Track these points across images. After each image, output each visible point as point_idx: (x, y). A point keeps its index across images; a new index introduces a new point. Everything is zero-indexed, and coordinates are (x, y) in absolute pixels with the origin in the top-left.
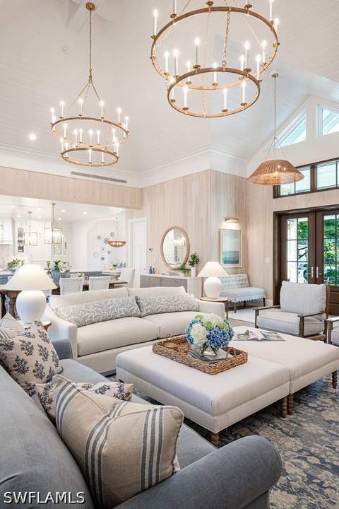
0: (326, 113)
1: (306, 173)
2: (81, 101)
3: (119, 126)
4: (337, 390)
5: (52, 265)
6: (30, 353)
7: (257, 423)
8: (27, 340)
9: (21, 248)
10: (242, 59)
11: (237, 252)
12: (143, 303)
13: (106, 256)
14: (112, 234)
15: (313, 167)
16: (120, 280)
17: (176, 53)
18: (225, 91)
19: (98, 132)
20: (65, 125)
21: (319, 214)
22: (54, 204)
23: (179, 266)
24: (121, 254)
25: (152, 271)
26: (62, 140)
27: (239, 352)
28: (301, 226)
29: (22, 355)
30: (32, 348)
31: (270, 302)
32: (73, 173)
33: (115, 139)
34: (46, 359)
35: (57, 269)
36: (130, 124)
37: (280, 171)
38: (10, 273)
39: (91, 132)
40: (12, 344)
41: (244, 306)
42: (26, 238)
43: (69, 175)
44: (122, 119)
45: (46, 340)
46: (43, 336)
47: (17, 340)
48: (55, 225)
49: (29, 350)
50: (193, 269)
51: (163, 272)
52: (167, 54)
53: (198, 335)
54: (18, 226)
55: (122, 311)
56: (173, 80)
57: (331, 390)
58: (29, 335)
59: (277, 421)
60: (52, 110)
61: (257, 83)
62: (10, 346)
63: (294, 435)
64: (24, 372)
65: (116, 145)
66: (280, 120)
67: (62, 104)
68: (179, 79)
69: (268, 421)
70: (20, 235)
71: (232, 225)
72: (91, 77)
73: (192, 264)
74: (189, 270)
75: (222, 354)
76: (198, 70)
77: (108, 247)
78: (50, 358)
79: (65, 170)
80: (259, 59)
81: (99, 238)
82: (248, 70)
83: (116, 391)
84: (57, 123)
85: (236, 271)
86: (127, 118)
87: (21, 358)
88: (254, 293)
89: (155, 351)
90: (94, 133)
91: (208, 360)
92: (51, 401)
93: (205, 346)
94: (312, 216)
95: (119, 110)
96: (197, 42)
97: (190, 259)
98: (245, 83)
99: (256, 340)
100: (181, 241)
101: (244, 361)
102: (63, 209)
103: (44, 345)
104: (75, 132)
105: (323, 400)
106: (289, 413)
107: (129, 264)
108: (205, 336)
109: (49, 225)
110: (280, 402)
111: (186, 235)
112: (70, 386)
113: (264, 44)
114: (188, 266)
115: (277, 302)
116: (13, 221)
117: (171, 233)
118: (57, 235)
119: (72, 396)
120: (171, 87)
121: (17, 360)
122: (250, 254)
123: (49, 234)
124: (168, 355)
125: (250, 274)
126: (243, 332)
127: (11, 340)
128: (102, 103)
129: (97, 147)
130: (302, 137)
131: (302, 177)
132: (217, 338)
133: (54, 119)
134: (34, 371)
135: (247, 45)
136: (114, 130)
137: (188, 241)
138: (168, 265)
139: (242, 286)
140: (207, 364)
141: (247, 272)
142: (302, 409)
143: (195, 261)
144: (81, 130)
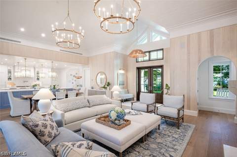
0: (153, 34)
1: (147, 54)
2: (65, 23)
3: (80, 34)
4: (160, 131)
5: (53, 87)
6: (46, 128)
7: (135, 146)
8: (44, 122)
9: (38, 79)
10: (127, 14)
11: (124, 81)
12: (90, 102)
13: (74, 82)
14: (76, 74)
15: (149, 52)
16: (80, 91)
17: (104, 9)
18: (121, 25)
19: (72, 36)
20: (58, 32)
21: (151, 69)
22: (52, 62)
23: (103, 86)
24: (80, 82)
25: (92, 88)
26: (57, 38)
27: (128, 121)
28: (145, 72)
29: (43, 129)
30: (47, 125)
31: (135, 99)
32: (61, 50)
33: (78, 39)
34: (53, 129)
35: (54, 88)
36: (85, 33)
37: (139, 53)
38: (33, 89)
39: (69, 36)
40: (38, 124)
41: (126, 100)
42: (40, 75)
43: (59, 51)
44: (82, 32)
45: (53, 122)
46: (51, 120)
47: (40, 123)
48: (53, 70)
49: (45, 126)
50: (108, 87)
51: (97, 89)
52: (100, 9)
53: (113, 115)
54: (36, 70)
55: (82, 105)
56: (102, 19)
57: (158, 131)
58: (45, 120)
59: (141, 144)
60: (53, 26)
61: (133, 23)
62: (37, 126)
63: (148, 149)
64: (43, 136)
65: (79, 41)
66: (139, 35)
67: (57, 24)
68: (105, 19)
69: (138, 145)
70: (38, 74)
71: (122, 72)
72: (68, 14)
73: (108, 86)
74: (106, 88)
75: (122, 122)
76: (112, 17)
77: (75, 79)
78: (55, 129)
79: (57, 49)
80: (134, 15)
81: (71, 75)
82: (130, 19)
83: (86, 145)
84: (55, 31)
85: (123, 88)
86: (83, 31)
87: (42, 130)
88: (130, 96)
89: (97, 121)
90: (70, 36)
91: (117, 124)
92: (58, 152)
93: (116, 120)
94: (149, 69)
95: (80, 28)
96: (112, 6)
97: (107, 84)
98: (128, 23)
99: (133, 115)
100: (103, 76)
101: (130, 124)
102: (56, 64)
103: (52, 123)
104: (62, 35)
105: (156, 135)
106: (145, 141)
107: (83, 86)
108: (116, 116)
109: (50, 70)
110: (143, 137)
111: (105, 75)
112: (68, 147)
113: (135, 9)
114: (106, 86)
115: (138, 99)
116: (35, 68)
117: (100, 74)
118: (54, 74)
119: (69, 152)
120: (102, 22)
121: (40, 131)
122: (128, 82)
123: (50, 74)
124: (102, 123)
125: (129, 88)
126: (128, 112)
127: (37, 123)
128: (73, 25)
129: (71, 41)
130: (146, 41)
131: (146, 56)
132: (120, 116)
133: (53, 29)
134: (48, 135)
135: (130, 10)
136: (78, 35)
137: (106, 77)
138: (98, 85)
139: (126, 93)
140: (117, 126)
141: (127, 88)
142: (149, 139)
143: (109, 84)
144: (65, 34)
